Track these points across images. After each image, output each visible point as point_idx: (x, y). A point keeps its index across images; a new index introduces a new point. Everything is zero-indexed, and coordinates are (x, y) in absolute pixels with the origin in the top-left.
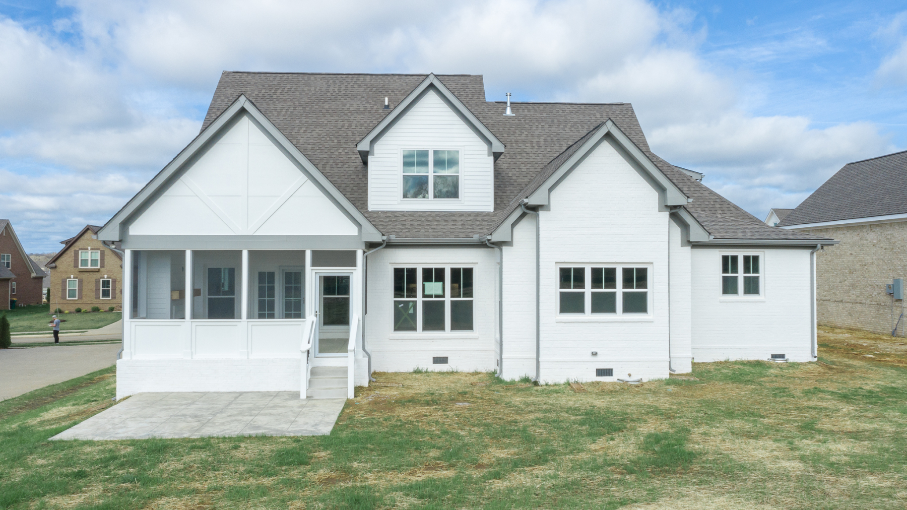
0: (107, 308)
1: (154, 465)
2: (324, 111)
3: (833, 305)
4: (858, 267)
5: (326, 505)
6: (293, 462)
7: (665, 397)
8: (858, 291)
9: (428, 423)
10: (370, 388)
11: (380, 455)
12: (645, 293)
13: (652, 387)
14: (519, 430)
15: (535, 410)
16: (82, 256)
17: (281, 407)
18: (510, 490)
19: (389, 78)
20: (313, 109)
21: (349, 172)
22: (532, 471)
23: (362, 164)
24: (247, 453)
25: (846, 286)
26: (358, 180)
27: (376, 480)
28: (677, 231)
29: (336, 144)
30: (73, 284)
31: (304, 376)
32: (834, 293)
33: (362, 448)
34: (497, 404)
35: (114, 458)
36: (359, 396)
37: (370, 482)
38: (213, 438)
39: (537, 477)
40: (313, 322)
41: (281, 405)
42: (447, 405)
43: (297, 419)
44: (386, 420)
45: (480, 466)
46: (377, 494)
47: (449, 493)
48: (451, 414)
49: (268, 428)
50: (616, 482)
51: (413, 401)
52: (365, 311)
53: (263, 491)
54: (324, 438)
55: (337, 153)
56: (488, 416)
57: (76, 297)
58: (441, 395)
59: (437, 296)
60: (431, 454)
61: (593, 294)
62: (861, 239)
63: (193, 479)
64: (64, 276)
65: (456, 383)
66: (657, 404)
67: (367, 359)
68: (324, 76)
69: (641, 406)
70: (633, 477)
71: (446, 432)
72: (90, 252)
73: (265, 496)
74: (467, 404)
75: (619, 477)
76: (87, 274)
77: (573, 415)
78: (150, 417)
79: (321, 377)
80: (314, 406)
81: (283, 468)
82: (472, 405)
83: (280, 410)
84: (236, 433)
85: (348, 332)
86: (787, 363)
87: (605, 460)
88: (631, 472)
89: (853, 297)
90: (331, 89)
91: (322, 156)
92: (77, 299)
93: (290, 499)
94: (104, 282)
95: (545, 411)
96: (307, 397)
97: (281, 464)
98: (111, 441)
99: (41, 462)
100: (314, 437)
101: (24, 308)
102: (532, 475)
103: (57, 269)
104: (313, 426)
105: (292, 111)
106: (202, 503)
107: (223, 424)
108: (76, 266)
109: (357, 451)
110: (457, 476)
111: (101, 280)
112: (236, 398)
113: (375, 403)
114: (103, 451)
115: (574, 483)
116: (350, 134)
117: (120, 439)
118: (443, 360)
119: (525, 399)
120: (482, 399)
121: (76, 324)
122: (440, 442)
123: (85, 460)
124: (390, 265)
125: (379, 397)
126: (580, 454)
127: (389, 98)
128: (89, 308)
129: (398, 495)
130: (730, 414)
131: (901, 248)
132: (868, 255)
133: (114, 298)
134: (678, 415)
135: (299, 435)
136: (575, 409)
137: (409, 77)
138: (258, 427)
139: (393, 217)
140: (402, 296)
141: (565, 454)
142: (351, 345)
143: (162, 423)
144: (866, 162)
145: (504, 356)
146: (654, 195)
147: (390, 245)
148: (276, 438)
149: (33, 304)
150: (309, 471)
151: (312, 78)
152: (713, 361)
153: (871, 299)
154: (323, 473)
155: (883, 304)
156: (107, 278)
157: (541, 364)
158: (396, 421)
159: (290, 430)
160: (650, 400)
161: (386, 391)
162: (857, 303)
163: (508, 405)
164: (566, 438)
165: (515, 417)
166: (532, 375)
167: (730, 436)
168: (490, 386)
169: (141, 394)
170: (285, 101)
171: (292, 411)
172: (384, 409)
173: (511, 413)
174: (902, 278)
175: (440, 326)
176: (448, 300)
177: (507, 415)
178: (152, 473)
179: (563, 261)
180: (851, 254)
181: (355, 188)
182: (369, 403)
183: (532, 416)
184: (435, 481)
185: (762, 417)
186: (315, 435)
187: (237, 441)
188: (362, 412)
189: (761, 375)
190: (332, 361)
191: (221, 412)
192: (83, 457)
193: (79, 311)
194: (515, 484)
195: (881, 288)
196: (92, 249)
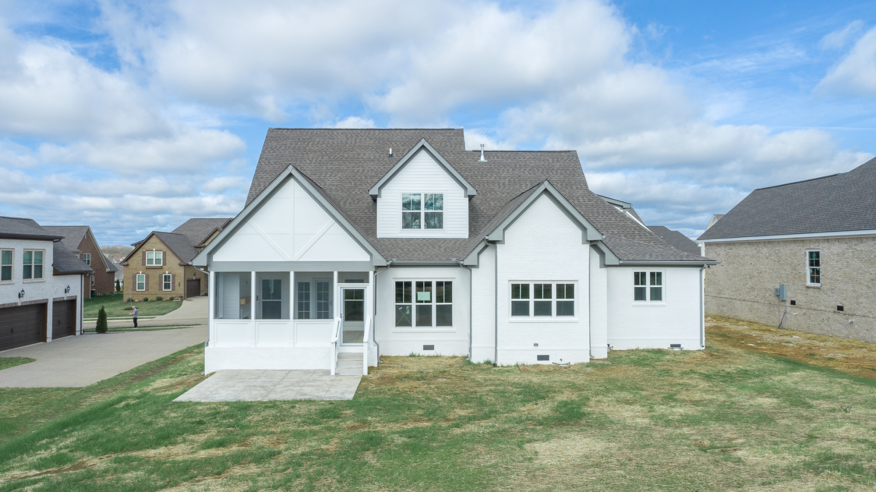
0: (168, 298)
1: (244, 418)
2: (344, 159)
3: (738, 302)
4: (755, 274)
5: (352, 441)
6: (330, 416)
7: (583, 376)
8: (755, 293)
9: (417, 392)
10: (378, 368)
11: (385, 413)
12: (573, 302)
13: (576, 369)
14: (477, 398)
15: (490, 384)
16: (149, 255)
17: (318, 381)
18: (464, 434)
19: (393, 132)
20: (336, 158)
21: (363, 207)
22: (479, 423)
23: (372, 201)
24: (301, 411)
25: (748, 288)
26: (369, 213)
27: (382, 427)
28: (596, 256)
29: (353, 185)
30: (141, 279)
31: (333, 359)
32: (739, 293)
33: (373, 408)
34: (465, 380)
35: (218, 413)
36: (371, 373)
37: (378, 429)
38: (277, 401)
39: (482, 427)
40: (339, 322)
41: (318, 379)
42: (431, 380)
43: (330, 389)
44: (389, 390)
45: (448, 420)
46: (383, 436)
47: (426, 435)
48: (433, 386)
49: (312, 395)
50: (529, 430)
51: (408, 377)
52: (375, 313)
53: (314, 433)
54: (348, 401)
55: (354, 193)
56: (458, 388)
57: (143, 289)
58: (427, 373)
59: (426, 302)
60: (417, 413)
61: (535, 302)
62: (758, 252)
63: (270, 426)
64: (134, 272)
65: (439, 364)
66: (575, 381)
67: (376, 347)
68: (344, 131)
69: (564, 382)
70: (541, 427)
71: (428, 399)
72: (154, 253)
73: (315, 436)
74: (445, 380)
75: (533, 427)
76: (153, 270)
77: (515, 388)
78: (232, 387)
79: (345, 360)
80: (341, 380)
81: (325, 420)
82: (448, 380)
83: (318, 383)
84: (292, 398)
85: (363, 326)
86: (682, 350)
87: (527, 417)
88: (541, 424)
89: (753, 297)
90: (349, 142)
91: (343, 195)
92: (144, 290)
93: (331, 438)
94: (165, 276)
95: (497, 385)
96: (336, 374)
97: (323, 418)
98: (213, 402)
99: (173, 415)
100: (342, 401)
101: (101, 296)
102: (479, 425)
103: (129, 266)
104: (341, 394)
105: (320, 159)
106: (278, 439)
107: (282, 392)
108: (144, 264)
109: (370, 410)
110: (433, 426)
111: (164, 275)
112: (287, 374)
113: (382, 378)
114: (210, 409)
115: (504, 430)
116: (363, 177)
117: (218, 401)
118: (431, 347)
119: (486, 377)
120: (456, 376)
121: (145, 312)
122: (424, 405)
123: (201, 414)
124: (392, 280)
125: (385, 374)
126: (513, 413)
127: (392, 148)
128: (154, 298)
129: (396, 436)
130: (622, 388)
131: (785, 261)
132: (763, 265)
133: (173, 290)
134: (586, 388)
135: (333, 399)
136: (518, 384)
137: (407, 131)
138: (305, 394)
139: (395, 243)
140: (402, 301)
141: (503, 413)
142: (366, 337)
143: (242, 391)
144: (769, 189)
145: (472, 346)
146: (579, 232)
147: (393, 266)
148: (318, 401)
149: (108, 294)
150: (341, 422)
151: (335, 133)
152: (627, 349)
153: (765, 299)
154: (350, 423)
155: (773, 303)
156: (169, 273)
157: (498, 351)
158: (396, 391)
159: (326, 396)
160: (572, 378)
161: (389, 370)
162: (755, 302)
163: (473, 381)
164: (506, 404)
165: (476, 389)
166: (492, 360)
167: (615, 403)
168: (463, 367)
169: (222, 371)
170: (315, 152)
171: (326, 383)
172: (388, 383)
173: (473, 386)
174: (785, 284)
175: (428, 323)
176: (434, 304)
177: (471, 387)
178: (244, 422)
179: (514, 279)
180: (751, 264)
181: (367, 220)
182: (378, 379)
183: (487, 388)
184: (418, 428)
185: (643, 390)
186: (343, 400)
187: (293, 403)
188: (373, 385)
189: (658, 360)
190: (352, 349)
191: (279, 384)
192: (199, 412)
193: (146, 300)
194: (467, 430)
195: (771, 291)
196: (156, 251)
